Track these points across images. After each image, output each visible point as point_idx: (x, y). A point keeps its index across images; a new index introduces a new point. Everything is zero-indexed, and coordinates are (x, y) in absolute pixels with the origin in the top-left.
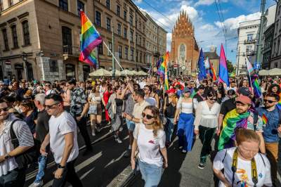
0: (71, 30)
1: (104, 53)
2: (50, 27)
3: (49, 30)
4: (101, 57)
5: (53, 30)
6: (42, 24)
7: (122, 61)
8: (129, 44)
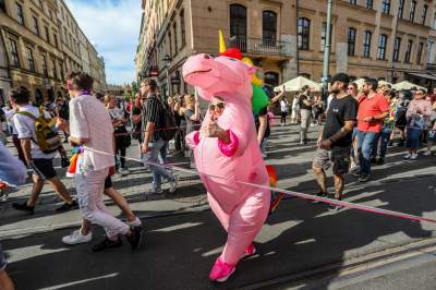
0: (245, 8)
1: (311, 47)
2: (210, 9)
3: (208, 14)
4: (303, 54)
5: (215, 14)
6: (197, 7)
7: (354, 61)
8: (378, 20)
